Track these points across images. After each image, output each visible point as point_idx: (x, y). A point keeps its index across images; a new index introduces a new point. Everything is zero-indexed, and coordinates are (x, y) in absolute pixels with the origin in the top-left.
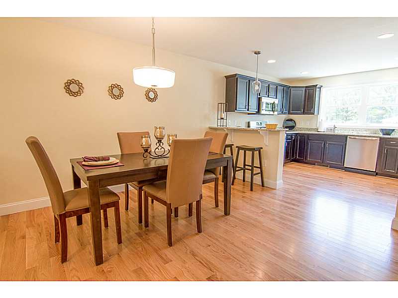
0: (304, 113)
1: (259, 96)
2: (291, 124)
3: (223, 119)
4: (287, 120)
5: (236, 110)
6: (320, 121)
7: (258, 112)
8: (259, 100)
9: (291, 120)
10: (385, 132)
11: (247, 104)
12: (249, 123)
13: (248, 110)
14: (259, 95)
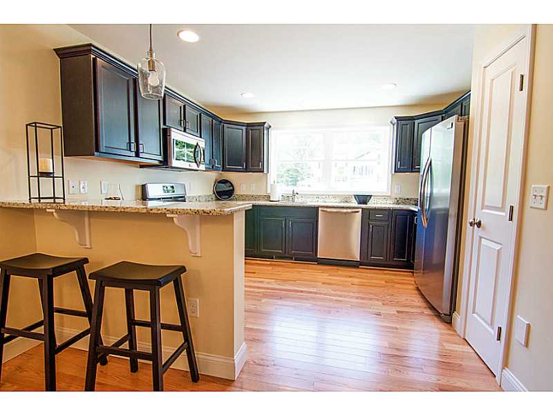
0: (246, 170)
1: (162, 126)
2: (225, 187)
3: (47, 175)
4: (219, 182)
5: (97, 150)
6: (272, 183)
7: (165, 163)
8: (165, 134)
9: (225, 182)
10: (361, 199)
11: (133, 140)
12: (144, 187)
13: (137, 155)
14: (165, 124)
